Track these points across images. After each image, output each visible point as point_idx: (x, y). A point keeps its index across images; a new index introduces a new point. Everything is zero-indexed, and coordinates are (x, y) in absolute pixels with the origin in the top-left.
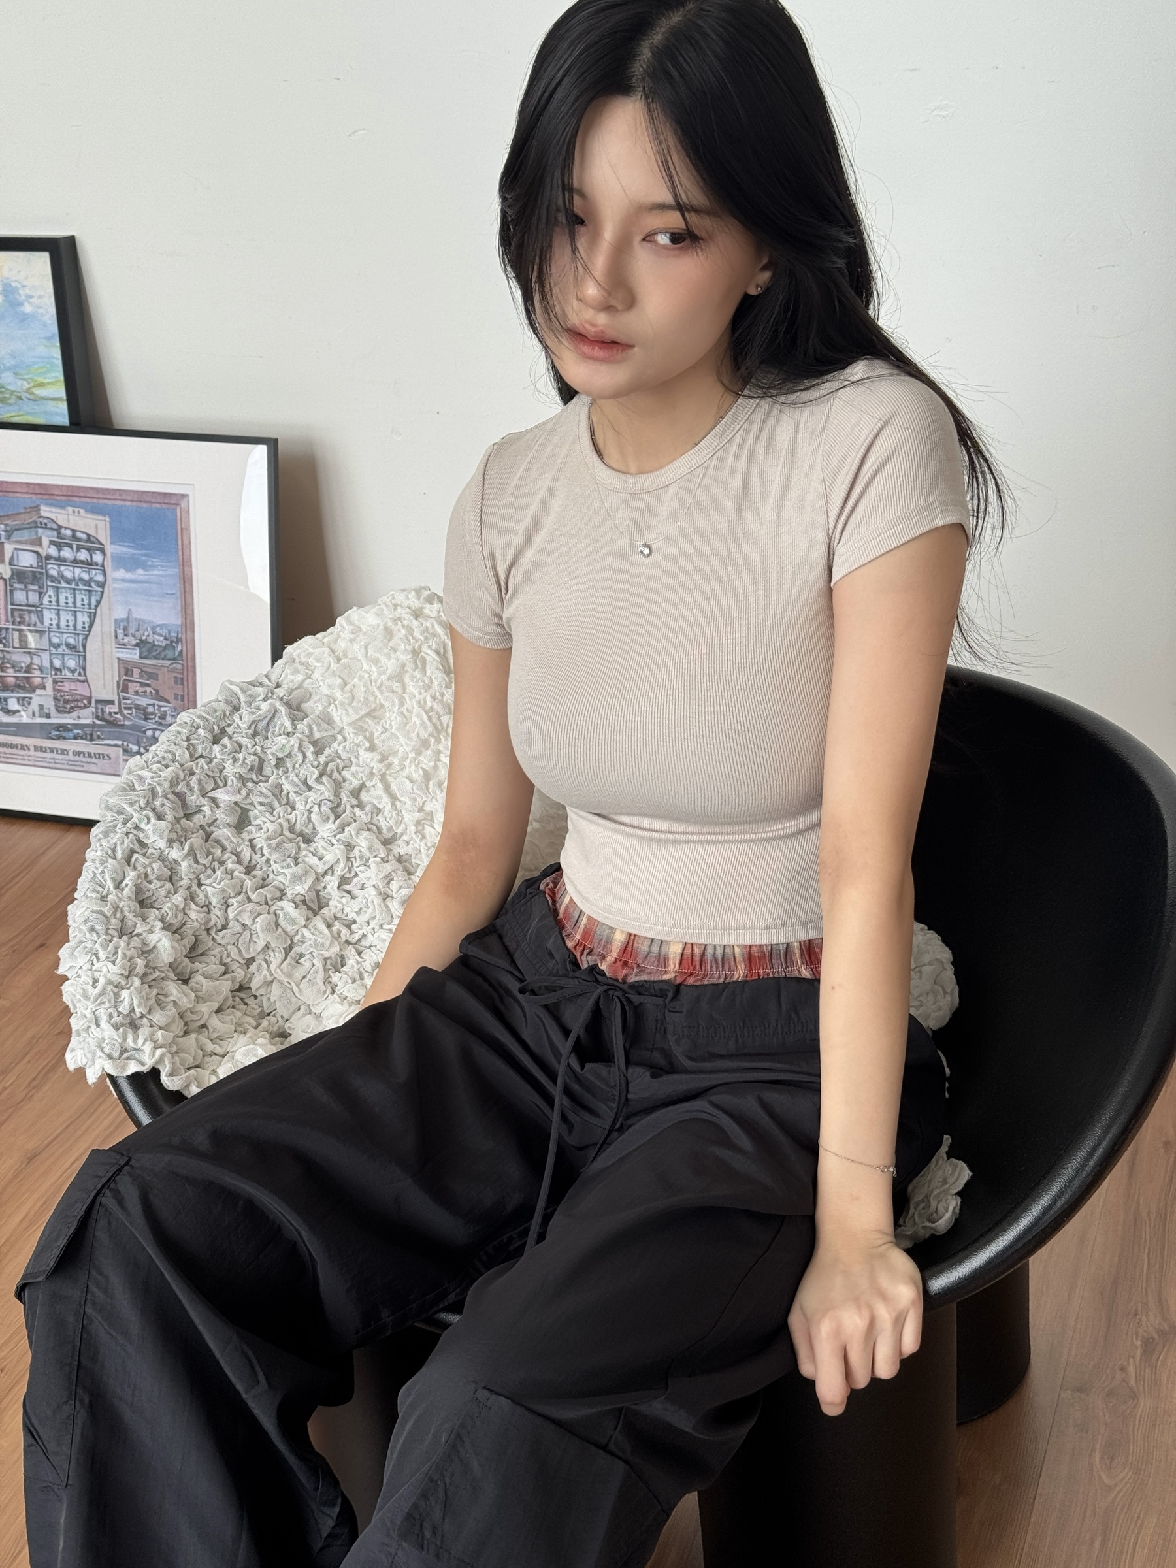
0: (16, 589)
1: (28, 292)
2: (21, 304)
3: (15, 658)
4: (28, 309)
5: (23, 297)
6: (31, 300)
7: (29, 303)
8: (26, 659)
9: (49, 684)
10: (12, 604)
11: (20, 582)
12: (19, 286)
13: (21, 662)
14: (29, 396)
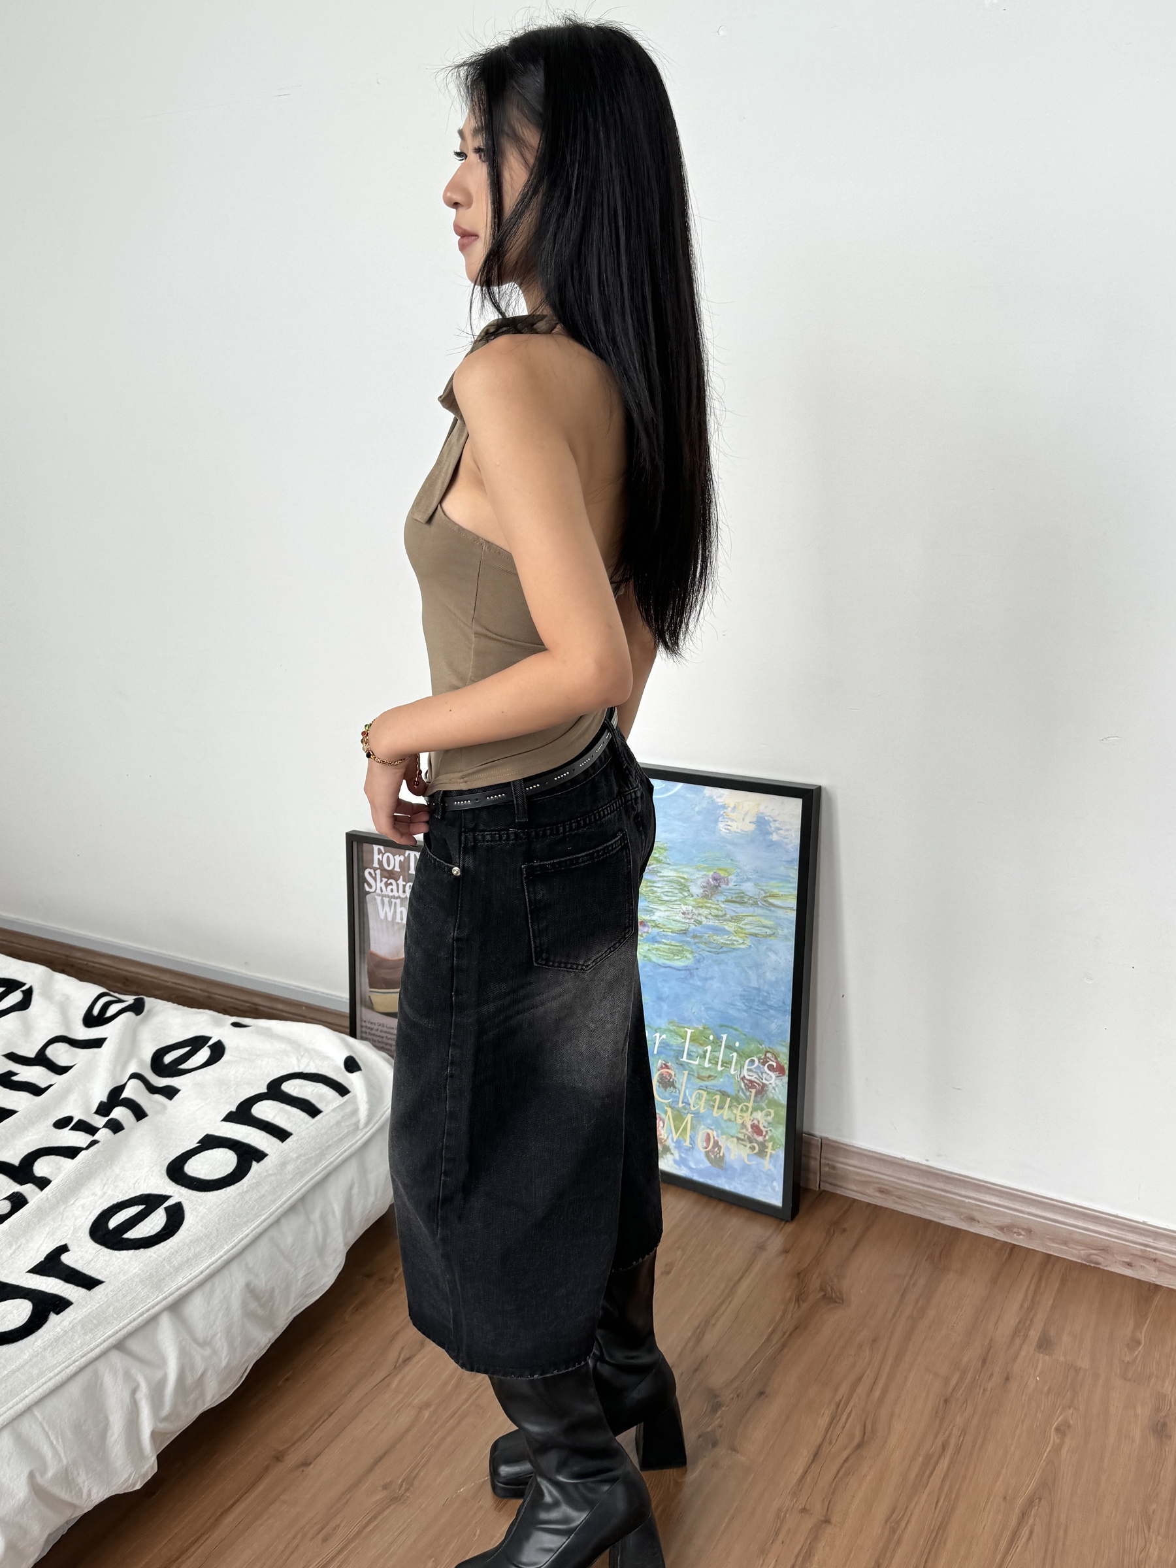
1: (777, 825)
2: (771, 833)
4: (775, 837)
5: (773, 829)
6: (779, 832)
7: (777, 833)
12: (771, 820)
14: (764, 903)
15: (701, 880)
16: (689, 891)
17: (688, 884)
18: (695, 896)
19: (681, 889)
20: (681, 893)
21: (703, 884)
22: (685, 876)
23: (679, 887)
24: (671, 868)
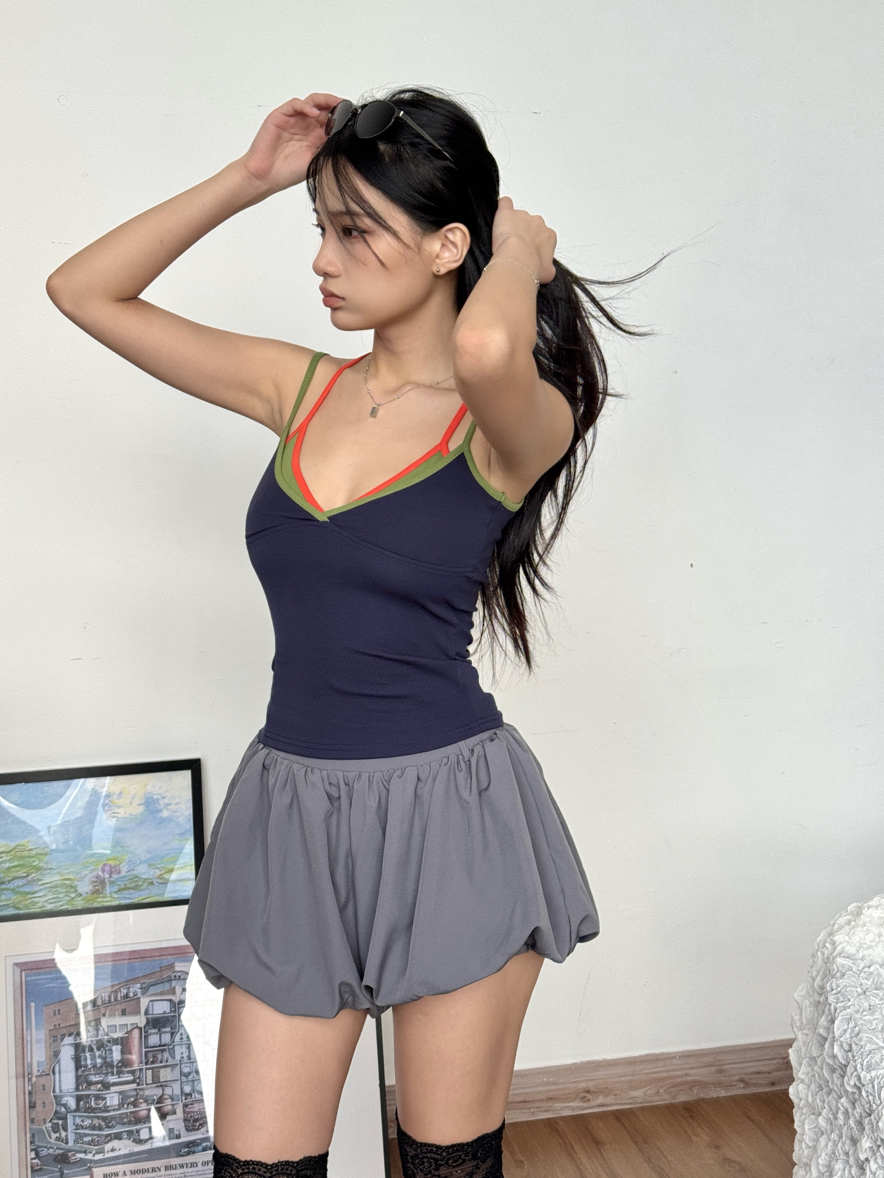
0: (151, 1034)
1: (166, 801)
2: (160, 811)
3: (147, 1093)
4: (165, 814)
5: (162, 806)
6: (169, 807)
7: (167, 809)
8: (159, 1092)
9: (179, 1110)
10: (146, 1048)
11: (154, 1027)
12: (160, 797)
13: (153, 1096)
14: (159, 880)
15: (90, 875)
16: (76, 891)
17: (75, 883)
18: (84, 895)
19: (66, 891)
20: (67, 896)
21: (93, 879)
22: (72, 877)
23: (65, 890)
24: (54, 872)
